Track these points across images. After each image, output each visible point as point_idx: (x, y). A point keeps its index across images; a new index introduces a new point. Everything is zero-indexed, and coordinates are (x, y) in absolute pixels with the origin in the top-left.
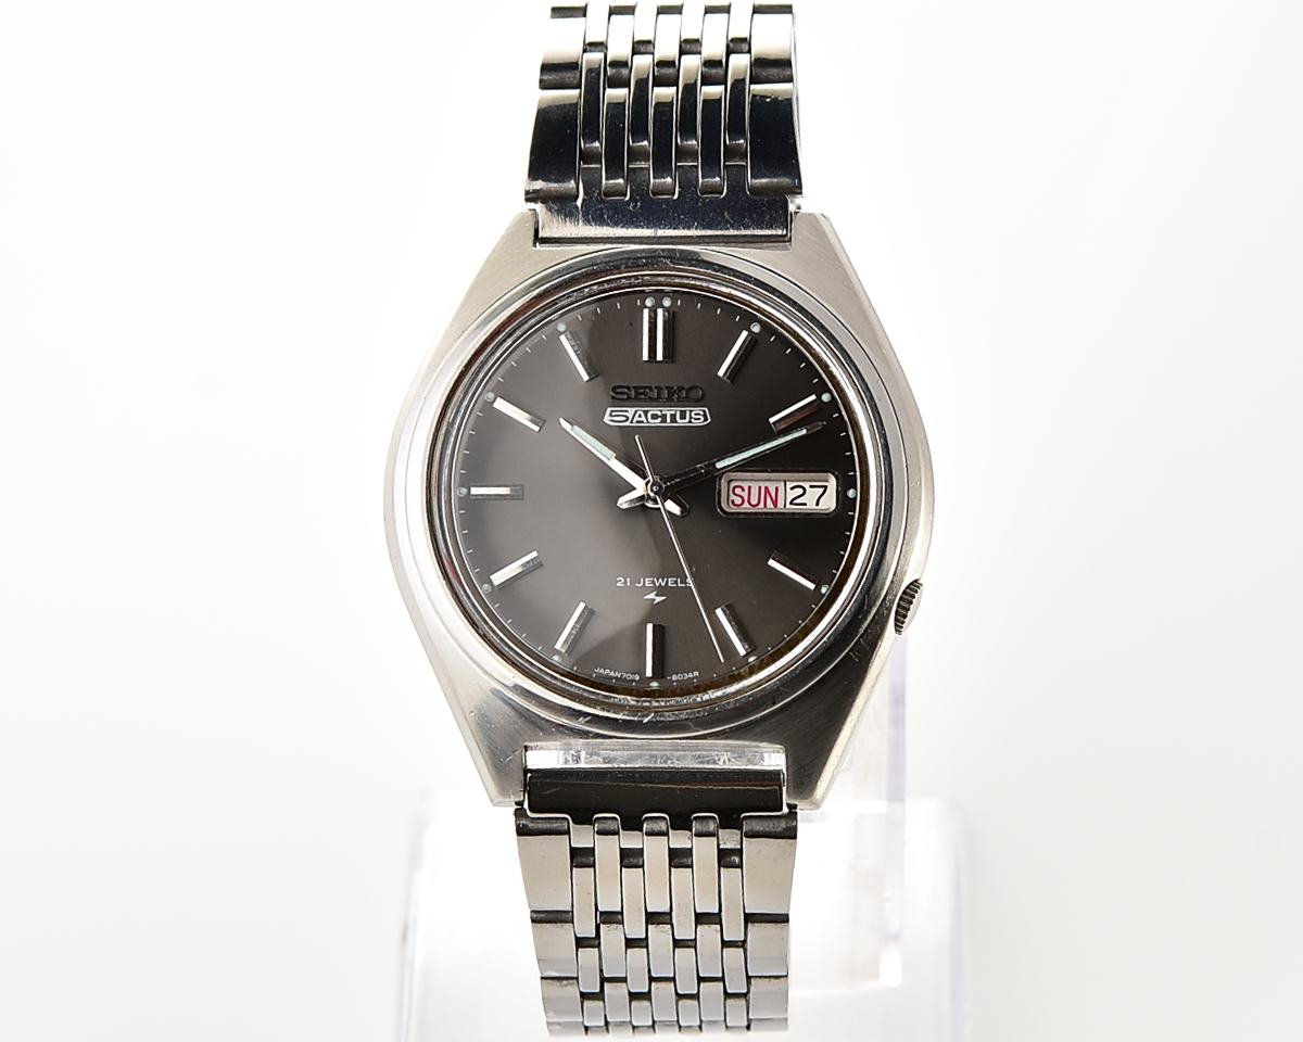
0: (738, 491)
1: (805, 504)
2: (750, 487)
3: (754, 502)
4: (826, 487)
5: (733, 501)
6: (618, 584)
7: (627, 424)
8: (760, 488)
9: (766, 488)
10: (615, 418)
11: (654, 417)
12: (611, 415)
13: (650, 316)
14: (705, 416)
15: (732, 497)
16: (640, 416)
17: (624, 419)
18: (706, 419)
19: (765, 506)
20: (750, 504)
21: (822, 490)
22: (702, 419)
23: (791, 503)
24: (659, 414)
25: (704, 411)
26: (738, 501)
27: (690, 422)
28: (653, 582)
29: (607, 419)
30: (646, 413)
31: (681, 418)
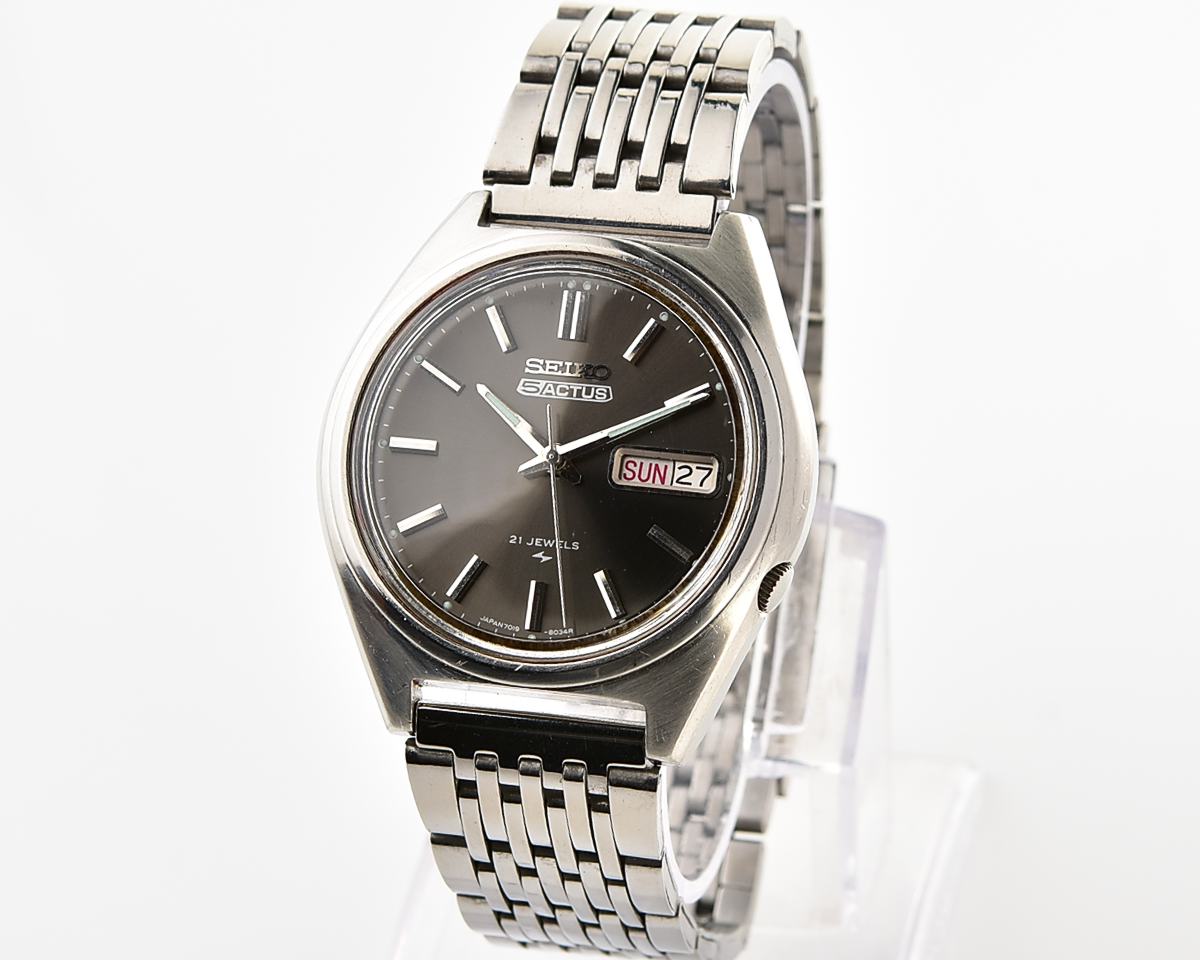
0: (631, 466)
1: (690, 484)
2: (642, 464)
3: (644, 477)
4: (711, 470)
5: (625, 475)
6: (511, 542)
7: (537, 395)
8: (651, 465)
9: (657, 465)
10: (527, 389)
11: (563, 390)
12: (523, 385)
13: (568, 297)
14: (608, 394)
15: (625, 471)
16: (550, 389)
17: (536, 390)
18: (608, 397)
19: (654, 482)
20: (640, 479)
21: (707, 472)
22: (605, 396)
23: (677, 482)
24: (568, 388)
25: (608, 389)
26: (630, 475)
27: (594, 398)
28: (542, 542)
29: (520, 389)
30: (555, 386)
31: (586, 394)
